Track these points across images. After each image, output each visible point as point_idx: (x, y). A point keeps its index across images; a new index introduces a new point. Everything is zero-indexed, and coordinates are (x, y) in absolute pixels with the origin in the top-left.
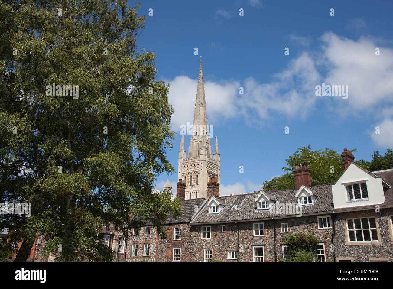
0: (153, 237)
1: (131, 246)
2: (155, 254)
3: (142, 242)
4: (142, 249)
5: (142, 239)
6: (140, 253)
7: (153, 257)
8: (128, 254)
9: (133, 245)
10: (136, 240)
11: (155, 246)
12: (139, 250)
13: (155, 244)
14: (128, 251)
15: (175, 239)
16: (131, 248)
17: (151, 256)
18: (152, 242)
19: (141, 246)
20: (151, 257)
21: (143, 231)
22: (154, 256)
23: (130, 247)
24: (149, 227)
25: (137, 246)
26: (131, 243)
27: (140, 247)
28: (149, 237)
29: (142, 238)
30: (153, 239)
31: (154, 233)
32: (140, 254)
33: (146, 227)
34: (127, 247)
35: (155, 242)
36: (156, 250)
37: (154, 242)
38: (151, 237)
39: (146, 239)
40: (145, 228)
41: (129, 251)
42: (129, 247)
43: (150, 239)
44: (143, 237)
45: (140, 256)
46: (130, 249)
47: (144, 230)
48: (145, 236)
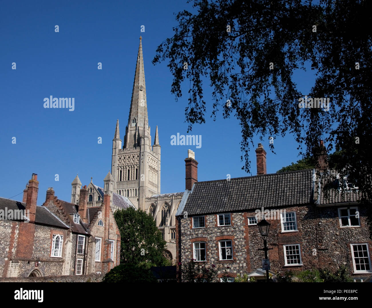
0: (237, 229)
1: (191, 246)
2: (244, 255)
3: (214, 238)
4: (215, 249)
5: (214, 233)
6: (211, 256)
7: (240, 261)
8: (185, 258)
9: (194, 244)
10: (200, 235)
11: (243, 243)
12: (210, 251)
13: (242, 240)
14: (184, 253)
15: (283, 231)
16: (192, 248)
17: (237, 259)
18: (236, 237)
19: (214, 245)
20: (238, 262)
21: (214, 221)
22: (242, 259)
23: (189, 247)
24: (228, 214)
25: (203, 245)
26: (188, 241)
27: (211, 245)
28: (228, 230)
29: (214, 231)
30: (238, 232)
31: (239, 224)
32: (213, 258)
33: (221, 215)
34: (182, 247)
35: (243, 237)
36: (246, 250)
37: (239, 237)
38: (232, 229)
39: (222, 233)
40: (218, 216)
41: (187, 254)
42: (185, 247)
43: (230, 233)
44: (216, 230)
45: (213, 260)
46: (190, 250)
47: (217, 219)
48: (219, 228)
